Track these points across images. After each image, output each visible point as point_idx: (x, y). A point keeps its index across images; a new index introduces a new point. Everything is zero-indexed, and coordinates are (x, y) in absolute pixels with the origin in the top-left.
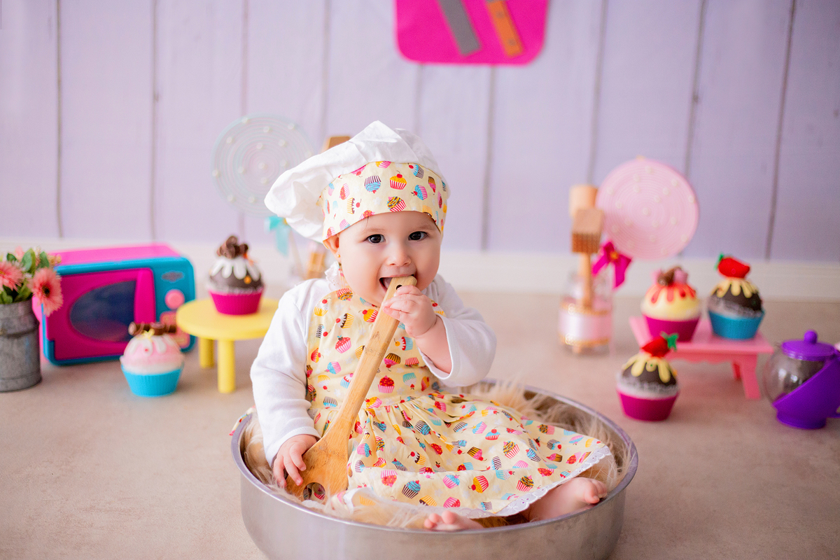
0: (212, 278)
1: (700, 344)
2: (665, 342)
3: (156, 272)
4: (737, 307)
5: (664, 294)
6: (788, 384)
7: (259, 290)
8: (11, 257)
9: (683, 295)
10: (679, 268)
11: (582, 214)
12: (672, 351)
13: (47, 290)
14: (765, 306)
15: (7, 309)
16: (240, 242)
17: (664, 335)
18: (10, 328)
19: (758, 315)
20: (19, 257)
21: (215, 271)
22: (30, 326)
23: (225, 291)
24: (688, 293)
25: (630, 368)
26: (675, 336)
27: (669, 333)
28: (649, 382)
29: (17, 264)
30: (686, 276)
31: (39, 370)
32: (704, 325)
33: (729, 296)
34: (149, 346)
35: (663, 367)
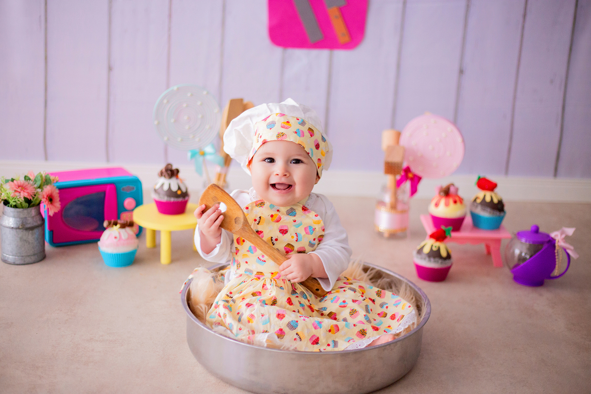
0: (156, 191)
1: (465, 233)
2: (444, 232)
3: (118, 186)
4: (489, 210)
5: (443, 202)
6: (521, 259)
7: (186, 198)
8: (27, 178)
9: (455, 202)
10: (453, 185)
11: (390, 149)
12: (449, 237)
13: (51, 199)
14: (506, 208)
15: (25, 211)
16: (174, 167)
17: (443, 227)
18: (27, 224)
19: (502, 214)
20: (32, 178)
21: (158, 187)
22: (39, 222)
23: (165, 199)
24: (458, 200)
25: (422, 248)
26: (450, 228)
27: (446, 226)
28: (434, 257)
29: (31, 182)
30: (457, 190)
31: (44, 250)
32: (468, 220)
33: (484, 203)
34: (118, 235)
35: (443, 247)
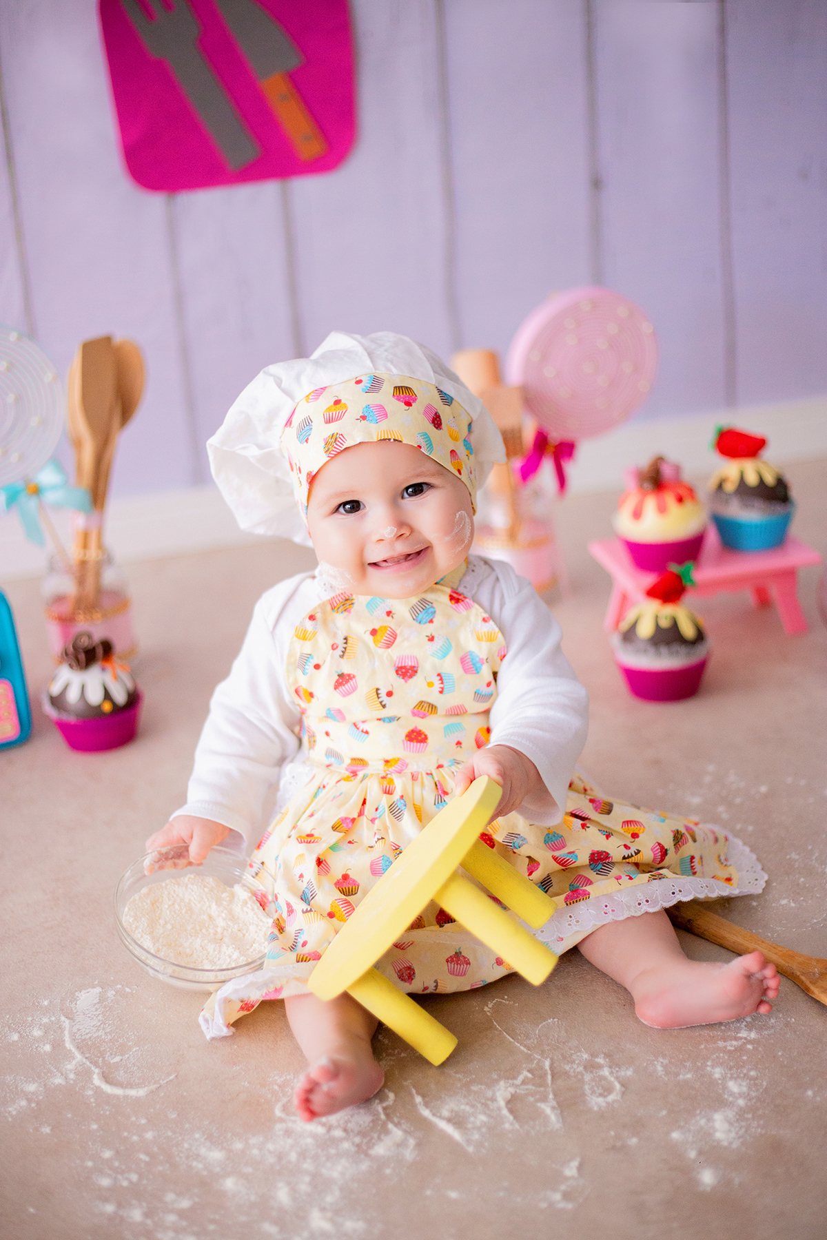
2: (678, 578)
4: (759, 503)
5: (650, 504)
9: (680, 500)
12: (689, 585)
24: (684, 495)
25: (633, 627)
30: (677, 469)
33: (744, 491)
35: (683, 615)
